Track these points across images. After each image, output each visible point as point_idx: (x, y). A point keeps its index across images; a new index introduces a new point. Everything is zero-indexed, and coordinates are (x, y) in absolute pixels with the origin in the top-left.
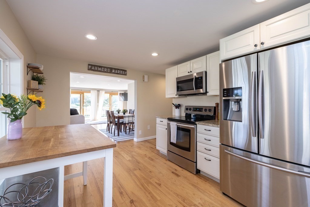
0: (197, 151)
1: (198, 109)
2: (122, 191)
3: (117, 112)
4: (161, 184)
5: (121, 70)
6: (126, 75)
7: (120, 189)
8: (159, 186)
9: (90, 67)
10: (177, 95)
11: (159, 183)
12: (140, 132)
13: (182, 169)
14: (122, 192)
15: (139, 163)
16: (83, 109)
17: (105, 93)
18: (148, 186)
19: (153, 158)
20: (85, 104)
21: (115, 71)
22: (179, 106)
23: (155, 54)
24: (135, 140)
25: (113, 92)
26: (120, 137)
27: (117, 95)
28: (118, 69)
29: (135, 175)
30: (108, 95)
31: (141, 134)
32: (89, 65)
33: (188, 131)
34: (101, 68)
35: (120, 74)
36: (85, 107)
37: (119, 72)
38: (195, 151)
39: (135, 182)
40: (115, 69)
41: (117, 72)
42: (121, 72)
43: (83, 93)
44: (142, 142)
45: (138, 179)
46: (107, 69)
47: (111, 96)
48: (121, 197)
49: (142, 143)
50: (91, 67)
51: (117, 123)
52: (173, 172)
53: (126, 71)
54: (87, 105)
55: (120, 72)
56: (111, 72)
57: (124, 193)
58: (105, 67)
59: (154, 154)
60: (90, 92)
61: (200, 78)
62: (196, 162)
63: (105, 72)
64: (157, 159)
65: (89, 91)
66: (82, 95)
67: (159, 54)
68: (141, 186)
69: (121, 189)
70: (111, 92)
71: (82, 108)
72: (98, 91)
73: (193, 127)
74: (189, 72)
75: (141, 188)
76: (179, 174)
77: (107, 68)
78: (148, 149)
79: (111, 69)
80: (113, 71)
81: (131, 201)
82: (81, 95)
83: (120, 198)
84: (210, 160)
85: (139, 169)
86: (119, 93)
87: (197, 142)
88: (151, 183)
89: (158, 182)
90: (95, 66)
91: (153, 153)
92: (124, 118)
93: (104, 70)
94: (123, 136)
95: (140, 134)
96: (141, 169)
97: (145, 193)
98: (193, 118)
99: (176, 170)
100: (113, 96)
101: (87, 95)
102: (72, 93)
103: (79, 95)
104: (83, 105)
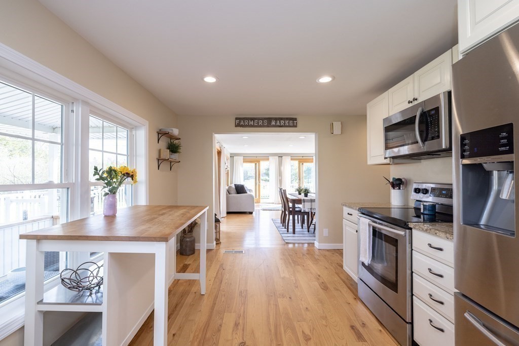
0: (412, 295)
1: (444, 192)
2: (241, 322)
3: (297, 192)
4: (310, 339)
5: (287, 119)
6: (296, 126)
7: (239, 318)
8: (306, 341)
9: (237, 121)
10: (388, 159)
11: (308, 335)
12: (326, 232)
13: (380, 328)
14: (239, 323)
15: (297, 287)
16: (259, 186)
17: (291, 159)
18: (285, 332)
19: (329, 286)
21: (276, 123)
22: (398, 182)
23: (325, 79)
24: (317, 244)
25: (304, 158)
26: (296, 235)
27: (312, 162)
28: (281, 119)
29: (276, 305)
30: (296, 163)
31: (327, 235)
32: (237, 119)
33: (393, 241)
34: (254, 121)
35: (285, 126)
37: (282, 124)
38: (408, 294)
39: (268, 317)
40: (276, 119)
41: (280, 123)
42: (287, 122)
43: (258, 162)
44: (328, 250)
45: (276, 314)
46: (263, 122)
47: (301, 164)
48: (233, 330)
49: (327, 253)
50: (240, 122)
51: (291, 211)
52: (352, 327)
53: (296, 119)
55: (285, 122)
56: (269, 125)
57: (240, 327)
58: (259, 119)
59: (336, 278)
60: (268, 159)
61: (433, 112)
62: (412, 323)
63: (260, 126)
64: (337, 290)
65: (266, 157)
66: (257, 164)
67: (334, 78)
68: (272, 328)
69: (241, 320)
70: (302, 158)
71: (257, 184)
72: (280, 156)
73: (402, 233)
74: (409, 102)
75: (270, 331)
76: (366, 337)
77: (263, 119)
78: (332, 268)
79: (270, 120)
80: (273, 123)
81: (242, 343)
82: (256, 164)
83: (231, 331)
84: (442, 330)
85: (290, 298)
87: (414, 274)
88: (293, 330)
89: (307, 332)
90: (244, 119)
91: (337, 276)
92: (303, 203)
93: (258, 123)
94: (301, 235)
95: (324, 235)
96: (292, 298)
97: (271, 341)
98: (426, 212)
99: (364, 325)
100: (304, 164)
101: (264, 165)
102: (245, 161)
103: (253, 165)
104: (259, 180)
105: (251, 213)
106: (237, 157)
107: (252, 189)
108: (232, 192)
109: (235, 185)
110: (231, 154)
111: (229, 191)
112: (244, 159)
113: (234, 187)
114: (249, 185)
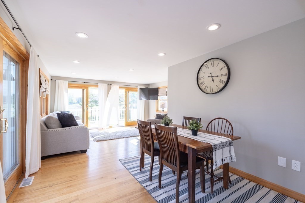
17: (120, 88)
20: (89, 104)
25: (130, 87)
27: (137, 91)
30: (123, 91)
36: (89, 108)
43: (87, 88)
47: (127, 92)
54: (92, 105)
60: (97, 86)
65: (95, 84)
66: (85, 90)
70: (128, 87)
71: (85, 110)
72: (110, 84)
82: (83, 90)
86: (139, 87)
100: (130, 92)
101: (92, 91)
102: (70, 86)
103: (80, 91)
104: (87, 106)
105: (84, 152)
106: (60, 81)
107: (79, 116)
108: (53, 125)
109: (57, 114)
110: (52, 77)
111: (47, 124)
112: (69, 84)
113: (56, 117)
114: (75, 111)
